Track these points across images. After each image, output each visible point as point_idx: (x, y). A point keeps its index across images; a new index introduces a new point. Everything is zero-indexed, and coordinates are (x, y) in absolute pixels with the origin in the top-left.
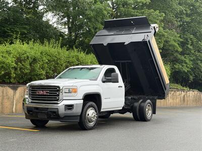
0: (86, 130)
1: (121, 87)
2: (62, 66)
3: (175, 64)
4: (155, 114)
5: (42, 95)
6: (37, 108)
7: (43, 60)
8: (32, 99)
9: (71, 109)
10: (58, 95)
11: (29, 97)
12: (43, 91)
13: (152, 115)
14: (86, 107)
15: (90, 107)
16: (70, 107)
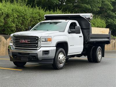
0: (58, 69)
1: (81, 37)
2: (28, 20)
3: (108, 19)
4: (104, 57)
5: (24, 43)
6: (20, 53)
7: (14, 16)
8: (16, 46)
9: (47, 54)
10: (37, 43)
11: (14, 45)
12: (25, 40)
13: (101, 58)
14: (58, 52)
15: (60, 52)
16: (46, 52)
